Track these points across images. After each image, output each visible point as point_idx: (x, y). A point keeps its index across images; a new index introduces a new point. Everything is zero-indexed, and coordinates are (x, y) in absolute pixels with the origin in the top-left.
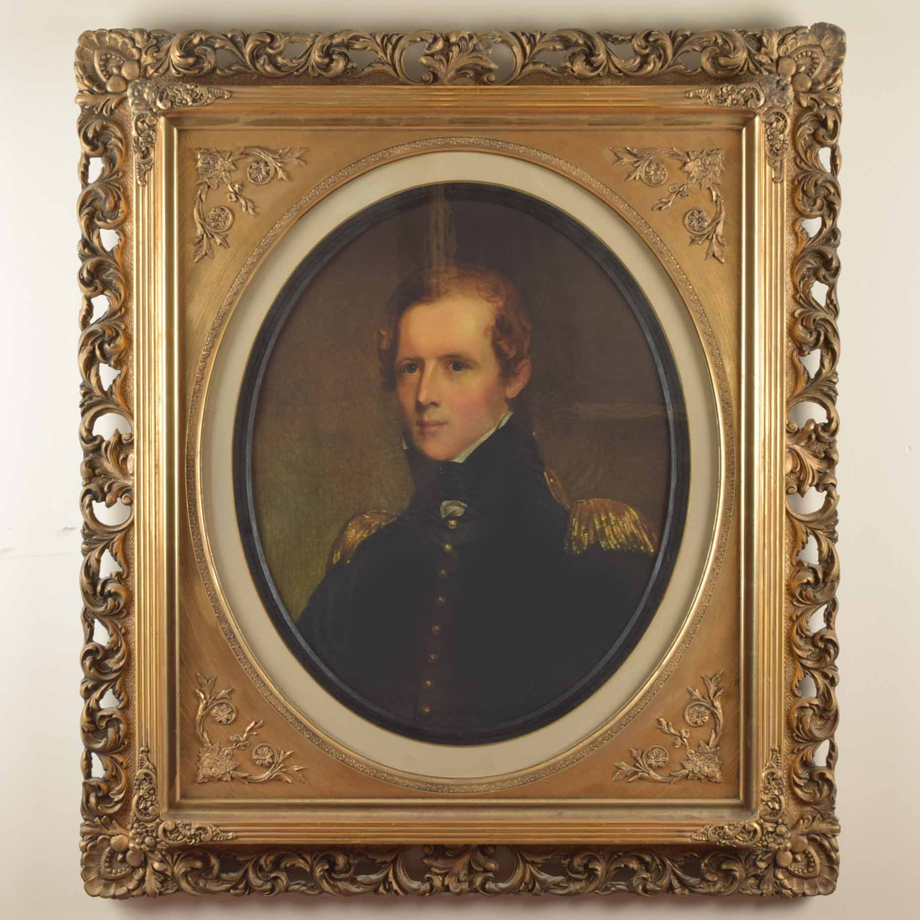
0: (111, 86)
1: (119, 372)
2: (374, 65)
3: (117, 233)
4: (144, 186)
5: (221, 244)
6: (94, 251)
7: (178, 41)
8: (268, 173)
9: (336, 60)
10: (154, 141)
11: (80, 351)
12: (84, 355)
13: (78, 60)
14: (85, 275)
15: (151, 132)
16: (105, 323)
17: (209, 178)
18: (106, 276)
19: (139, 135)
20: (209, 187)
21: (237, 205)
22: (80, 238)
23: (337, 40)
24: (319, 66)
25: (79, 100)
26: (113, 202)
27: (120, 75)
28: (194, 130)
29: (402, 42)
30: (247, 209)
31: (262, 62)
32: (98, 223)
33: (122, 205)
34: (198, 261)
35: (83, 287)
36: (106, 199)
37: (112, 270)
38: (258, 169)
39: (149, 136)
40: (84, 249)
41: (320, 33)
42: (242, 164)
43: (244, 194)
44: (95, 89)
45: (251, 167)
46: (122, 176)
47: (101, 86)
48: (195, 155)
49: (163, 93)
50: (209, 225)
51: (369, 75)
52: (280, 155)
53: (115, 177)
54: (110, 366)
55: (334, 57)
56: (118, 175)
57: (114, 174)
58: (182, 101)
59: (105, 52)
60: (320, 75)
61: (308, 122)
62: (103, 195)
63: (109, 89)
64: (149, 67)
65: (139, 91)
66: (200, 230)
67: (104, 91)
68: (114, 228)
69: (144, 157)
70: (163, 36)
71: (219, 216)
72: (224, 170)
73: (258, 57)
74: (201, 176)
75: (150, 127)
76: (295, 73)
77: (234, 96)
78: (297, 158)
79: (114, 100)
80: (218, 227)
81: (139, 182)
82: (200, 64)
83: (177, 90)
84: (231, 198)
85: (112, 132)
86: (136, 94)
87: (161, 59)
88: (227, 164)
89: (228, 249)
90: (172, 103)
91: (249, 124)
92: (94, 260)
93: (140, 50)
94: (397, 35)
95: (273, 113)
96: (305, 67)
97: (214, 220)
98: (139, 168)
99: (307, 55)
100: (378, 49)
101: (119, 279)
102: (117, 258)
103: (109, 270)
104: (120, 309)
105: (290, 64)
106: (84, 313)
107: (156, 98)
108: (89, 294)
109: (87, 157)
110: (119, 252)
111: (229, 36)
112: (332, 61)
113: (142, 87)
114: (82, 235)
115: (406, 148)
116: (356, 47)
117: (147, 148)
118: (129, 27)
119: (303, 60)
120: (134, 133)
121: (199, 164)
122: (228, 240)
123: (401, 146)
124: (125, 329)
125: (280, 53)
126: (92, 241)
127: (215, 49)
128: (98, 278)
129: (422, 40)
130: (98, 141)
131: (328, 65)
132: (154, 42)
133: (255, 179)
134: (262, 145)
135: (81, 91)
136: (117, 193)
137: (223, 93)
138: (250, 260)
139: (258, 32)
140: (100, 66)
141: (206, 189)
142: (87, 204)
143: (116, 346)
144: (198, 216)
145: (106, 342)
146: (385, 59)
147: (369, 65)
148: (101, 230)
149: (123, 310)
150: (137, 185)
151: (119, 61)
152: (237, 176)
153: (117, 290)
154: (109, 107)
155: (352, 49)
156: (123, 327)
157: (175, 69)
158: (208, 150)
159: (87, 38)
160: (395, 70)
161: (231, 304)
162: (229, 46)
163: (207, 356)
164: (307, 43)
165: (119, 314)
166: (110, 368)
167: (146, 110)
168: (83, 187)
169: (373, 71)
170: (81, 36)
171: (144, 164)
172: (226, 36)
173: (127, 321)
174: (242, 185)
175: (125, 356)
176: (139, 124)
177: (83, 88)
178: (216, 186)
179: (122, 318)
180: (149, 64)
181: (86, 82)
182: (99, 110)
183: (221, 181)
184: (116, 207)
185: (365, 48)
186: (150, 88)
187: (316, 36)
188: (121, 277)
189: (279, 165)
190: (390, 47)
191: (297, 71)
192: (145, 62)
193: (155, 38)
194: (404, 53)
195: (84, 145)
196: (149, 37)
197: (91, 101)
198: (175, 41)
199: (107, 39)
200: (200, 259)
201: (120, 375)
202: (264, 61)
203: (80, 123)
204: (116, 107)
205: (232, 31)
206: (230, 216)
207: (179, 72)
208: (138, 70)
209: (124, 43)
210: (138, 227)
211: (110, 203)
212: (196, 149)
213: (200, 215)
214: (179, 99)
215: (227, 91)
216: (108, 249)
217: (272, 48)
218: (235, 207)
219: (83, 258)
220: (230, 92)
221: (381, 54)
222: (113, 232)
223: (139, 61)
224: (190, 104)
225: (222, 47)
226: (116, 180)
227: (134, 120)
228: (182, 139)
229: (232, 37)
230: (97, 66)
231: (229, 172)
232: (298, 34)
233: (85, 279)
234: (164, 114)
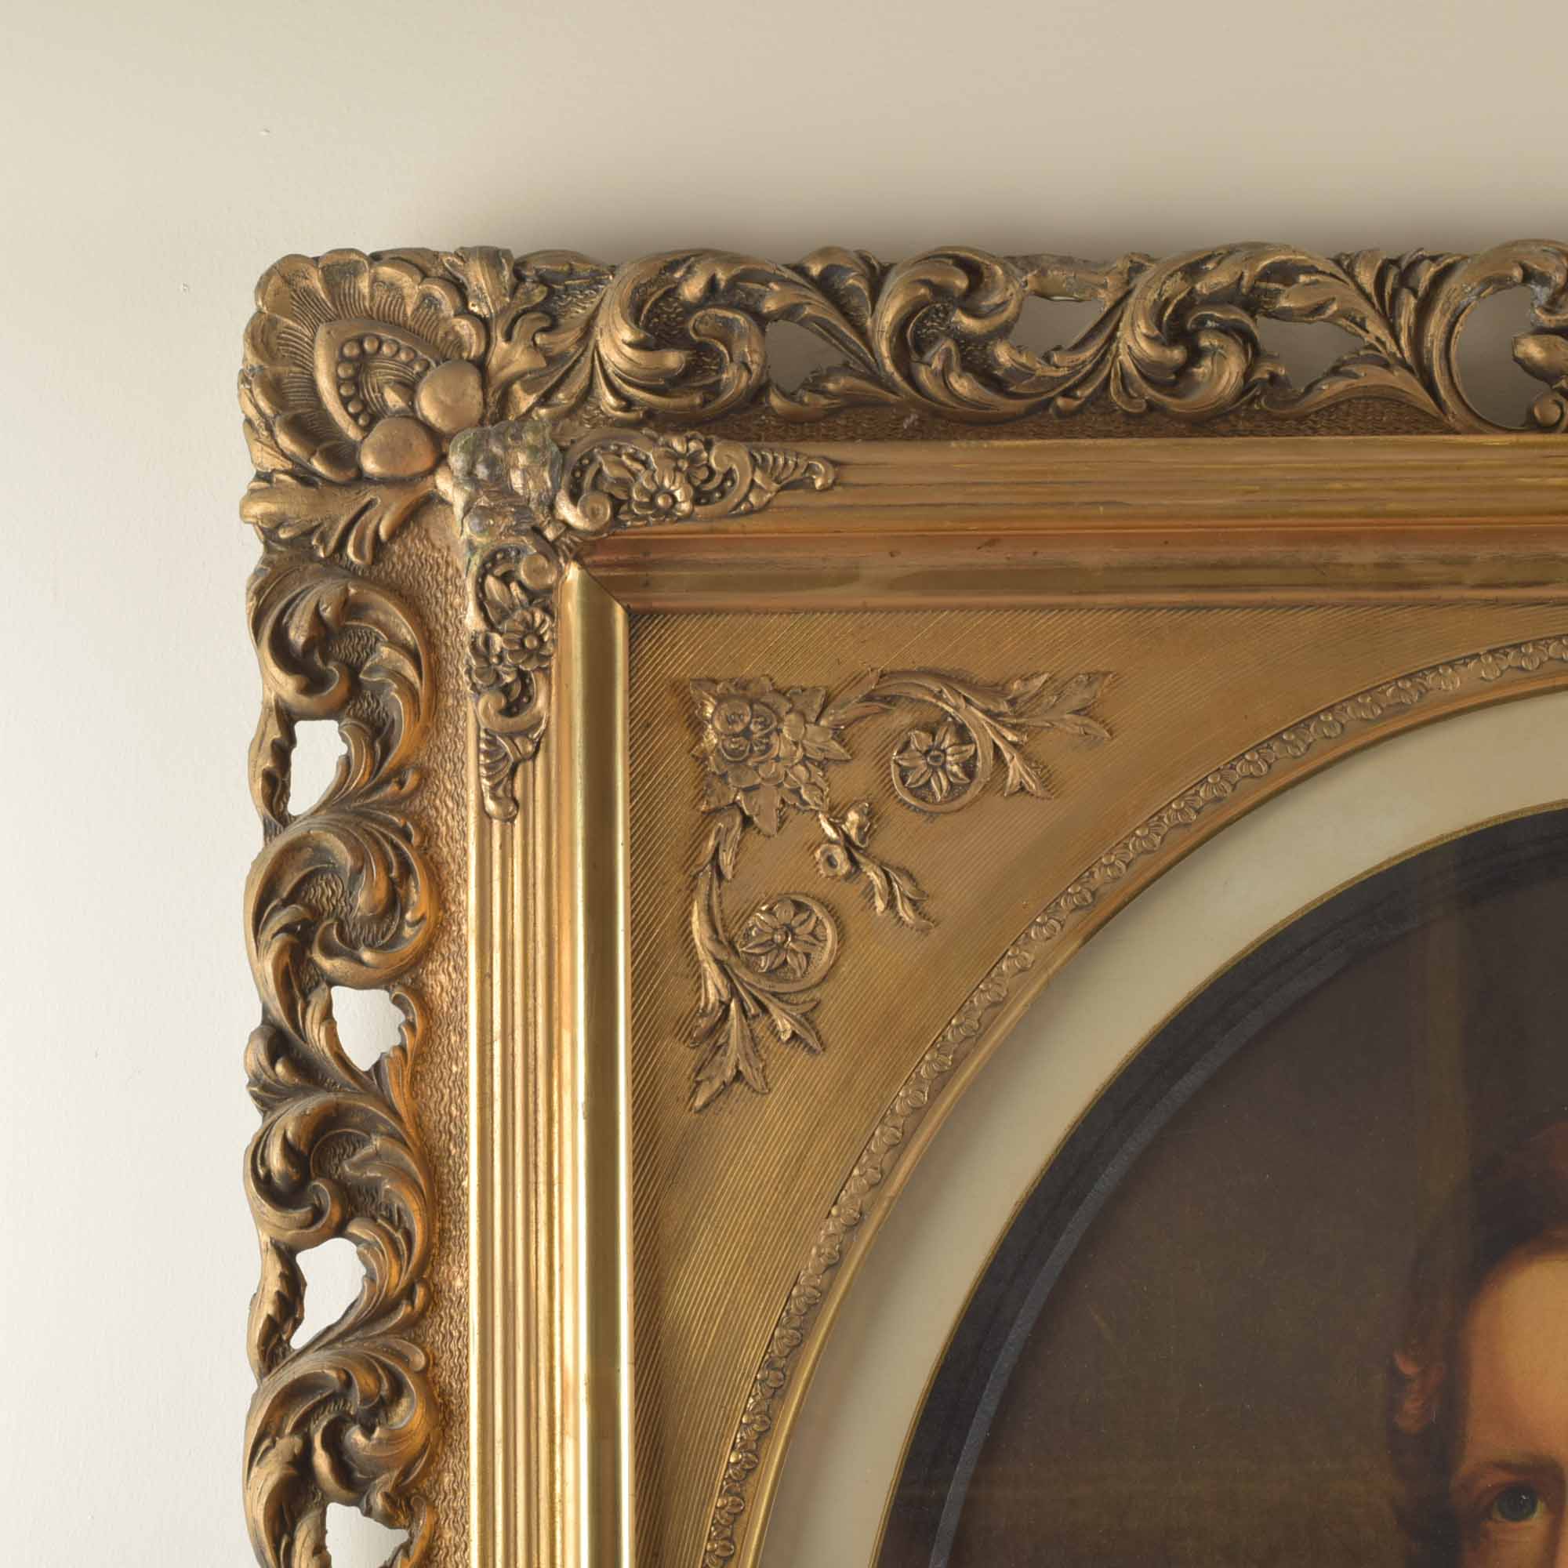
0: (380, 454)
1: (400, 1536)
2: (1354, 369)
3: (397, 1001)
4: (509, 819)
5: (794, 1035)
6: (308, 1071)
7: (628, 290)
8: (969, 768)
9: (1212, 351)
10: (550, 647)
11: (255, 1455)
12: (269, 1473)
13: (254, 361)
14: (276, 1160)
15: (538, 616)
16: (352, 1345)
17: (746, 791)
18: (355, 1166)
19: (492, 626)
20: (747, 821)
21: (854, 890)
22: (257, 1020)
23: (1216, 279)
24: (1149, 372)
25: (258, 508)
26: (383, 885)
27: (410, 414)
28: (689, 612)
29: (1453, 284)
30: (891, 904)
31: (937, 364)
32: (327, 964)
33: (418, 896)
34: (706, 1105)
35: (267, 1208)
36: (357, 872)
37: (377, 1142)
38: (935, 757)
39: (530, 629)
40: (273, 1064)
41: (1151, 260)
42: (873, 734)
43: (877, 848)
44: (318, 466)
45: (907, 744)
46: (417, 789)
47: (342, 455)
48: (699, 705)
49: (583, 470)
50: (750, 965)
51: (1334, 406)
52: (1012, 703)
53: (391, 789)
54: (368, 1513)
55: (1205, 342)
56: (402, 784)
57: (386, 781)
58: (653, 498)
59: (355, 333)
60: (1152, 407)
61: (1117, 579)
62: (342, 854)
63: (370, 465)
64: (517, 387)
65: (492, 463)
66: (713, 986)
67: (351, 473)
68: (384, 983)
69: (511, 709)
70: (571, 274)
71: (789, 930)
72: (805, 760)
73: (921, 346)
74: (717, 784)
75: (531, 595)
76: (1060, 402)
77: (851, 476)
78: (1077, 712)
79: (386, 507)
80: (781, 973)
81: (491, 805)
82: (706, 373)
83: (633, 457)
84: (830, 861)
85: (377, 623)
86: (482, 472)
87: (563, 356)
88: (817, 737)
89: (822, 1059)
90: (617, 505)
91: (895, 585)
92: (311, 1104)
93: (484, 324)
94: (1433, 259)
95: (993, 542)
96: (1098, 381)
97: (771, 946)
98: (492, 750)
99: (1100, 341)
100: (1366, 309)
101: (402, 1174)
102: (398, 1096)
103: (363, 1142)
104: (409, 1293)
105: (1042, 369)
106: (269, 1309)
107: (556, 488)
108: (289, 1235)
109: (286, 718)
110: (407, 1073)
111: (815, 270)
112: (1196, 355)
113: (506, 448)
114: (266, 1011)
115: (1487, 670)
116: (1284, 303)
117: (522, 676)
118: (441, 239)
119: (1088, 353)
120: (472, 620)
121: (711, 739)
122: (823, 1021)
123: (1465, 661)
124: (425, 1370)
125: (1003, 332)
126: (303, 1037)
127: (761, 320)
128: (324, 1174)
129: (1528, 276)
130: (326, 658)
131: (1183, 371)
132: (539, 295)
133: (921, 792)
134: (946, 666)
135: (264, 477)
136: (395, 847)
137: (809, 467)
138: (902, 1099)
139: (921, 251)
140: (338, 382)
141: (736, 831)
142: (285, 892)
143: (395, 1438)
144: (706, 928)
145: (354, 1420)
146: (1391, 346)
147: (1335, 371)
148: (337, 992)
149: (420, 1293)
150: (483, 814)
151: (409, 364)
152: (857, 778)
153: (397, 1219)
154: (369, 532)
155: (1268, 315)
156: (420, 1360)
157: (615, 392)
158: (743, 686)
159: (288, 282)
160: (1430, 387)
161: (833, 1267)
162: (816, 306)
163: (749, 1469)
164: (1103, 294)
165: (404, 1310)
166: (370, 1521)
167: (519, 533)
168: (269, 832)
169: (1349, 390)
170: (269, 274)
171: (511, 737)
172: (800, 270)
173: (433, 1333)
174: (871, 814)
175: (425, 1473)
176: (491, 582)
177: (271, 462)
178: (775, 823)
179: (413, 1324)
180: (520, 376)
181: (284, 441)
182: (332, 543)
183: (791, 800)
184: (395, 903)
185: (1319, 309)
186: (534, 451)
187: (1136, 269)
188: (414, 1167)
189: (1011, 737)
190: (1409, 303)
191: (1067, 394)
192: (502, 368)
193: (542, 280)
194: (1458, 328)
195: (276, 671)
196: (519, 276)
197: (303, 510)
198: (614, 294)
199: (364, 285)
200: (718, 1094)
201: (405, 1548)
202: (947, 361)
203: (259, 592)
204: (393, 535)
205: (825, 252)
206: (830, 932)
207: (629, 404)
208: (479, 395)
209: (427, 299)
210: (485, 977)
211: (372, 887)
212: (698, 682)
213: (715, 931)
214: (643, 491)
215: (826, 460)
216: (363, 1062)
217: (974, 313)
218: (848, 896)
219: (268, 1096)
220: (835, 464)
221: (1376, 329)
222: (379, 998)
223: (480, 365)
224: (685, 507)
225: (789, 313)
226: (395, 804)
227: (474, 569)
228: (646, 646)
229: (825, 275)
230: (325, 384)
231: (822, 765)
232: (1066, 261)
233: (276, 1179)
234: (582, 548)
